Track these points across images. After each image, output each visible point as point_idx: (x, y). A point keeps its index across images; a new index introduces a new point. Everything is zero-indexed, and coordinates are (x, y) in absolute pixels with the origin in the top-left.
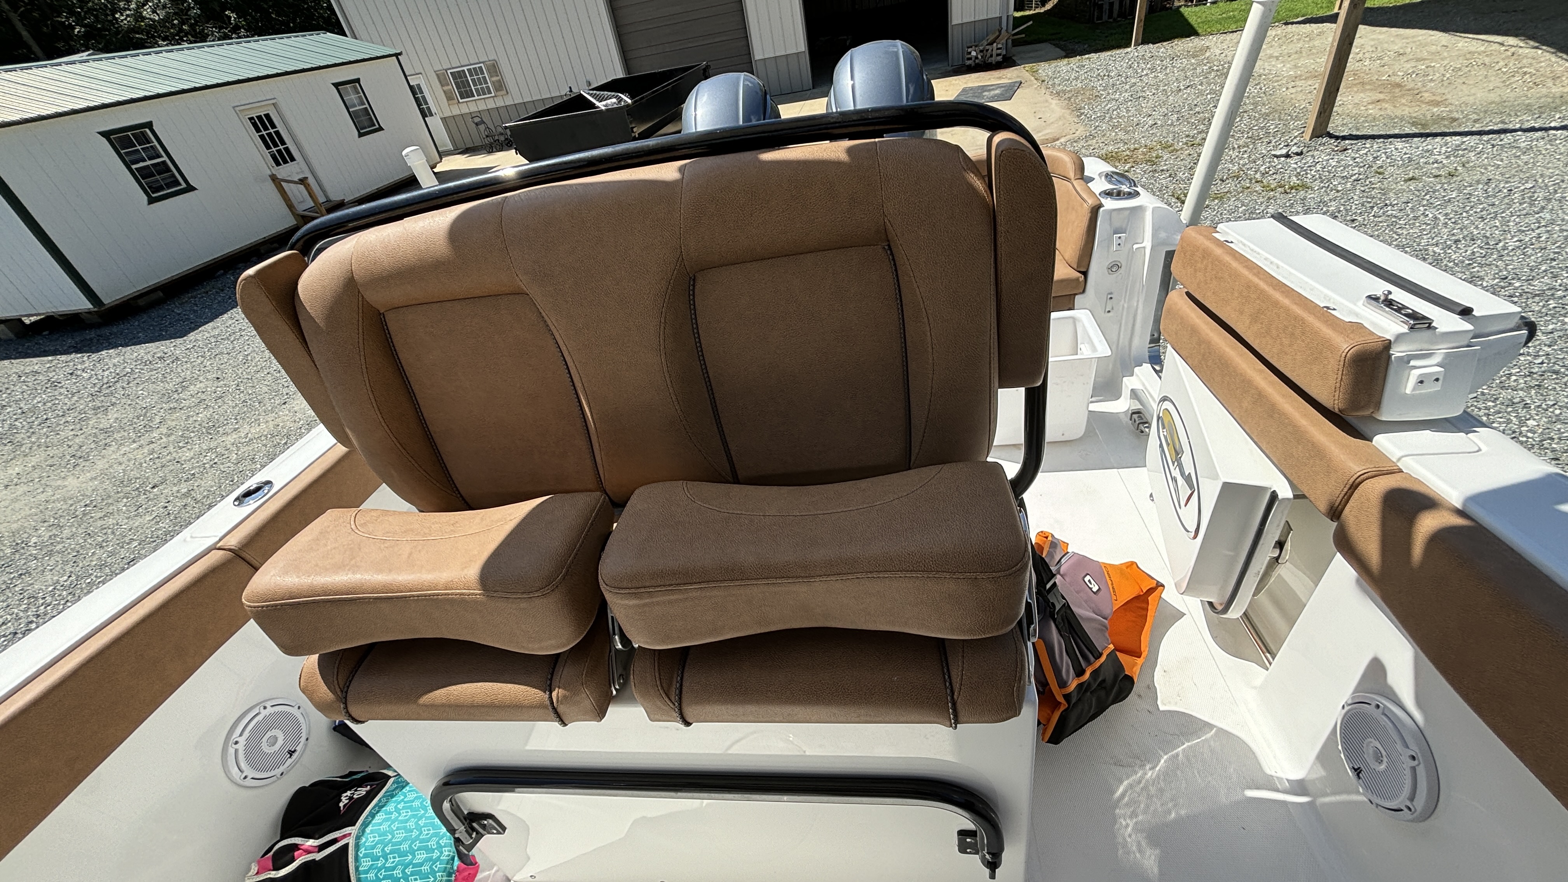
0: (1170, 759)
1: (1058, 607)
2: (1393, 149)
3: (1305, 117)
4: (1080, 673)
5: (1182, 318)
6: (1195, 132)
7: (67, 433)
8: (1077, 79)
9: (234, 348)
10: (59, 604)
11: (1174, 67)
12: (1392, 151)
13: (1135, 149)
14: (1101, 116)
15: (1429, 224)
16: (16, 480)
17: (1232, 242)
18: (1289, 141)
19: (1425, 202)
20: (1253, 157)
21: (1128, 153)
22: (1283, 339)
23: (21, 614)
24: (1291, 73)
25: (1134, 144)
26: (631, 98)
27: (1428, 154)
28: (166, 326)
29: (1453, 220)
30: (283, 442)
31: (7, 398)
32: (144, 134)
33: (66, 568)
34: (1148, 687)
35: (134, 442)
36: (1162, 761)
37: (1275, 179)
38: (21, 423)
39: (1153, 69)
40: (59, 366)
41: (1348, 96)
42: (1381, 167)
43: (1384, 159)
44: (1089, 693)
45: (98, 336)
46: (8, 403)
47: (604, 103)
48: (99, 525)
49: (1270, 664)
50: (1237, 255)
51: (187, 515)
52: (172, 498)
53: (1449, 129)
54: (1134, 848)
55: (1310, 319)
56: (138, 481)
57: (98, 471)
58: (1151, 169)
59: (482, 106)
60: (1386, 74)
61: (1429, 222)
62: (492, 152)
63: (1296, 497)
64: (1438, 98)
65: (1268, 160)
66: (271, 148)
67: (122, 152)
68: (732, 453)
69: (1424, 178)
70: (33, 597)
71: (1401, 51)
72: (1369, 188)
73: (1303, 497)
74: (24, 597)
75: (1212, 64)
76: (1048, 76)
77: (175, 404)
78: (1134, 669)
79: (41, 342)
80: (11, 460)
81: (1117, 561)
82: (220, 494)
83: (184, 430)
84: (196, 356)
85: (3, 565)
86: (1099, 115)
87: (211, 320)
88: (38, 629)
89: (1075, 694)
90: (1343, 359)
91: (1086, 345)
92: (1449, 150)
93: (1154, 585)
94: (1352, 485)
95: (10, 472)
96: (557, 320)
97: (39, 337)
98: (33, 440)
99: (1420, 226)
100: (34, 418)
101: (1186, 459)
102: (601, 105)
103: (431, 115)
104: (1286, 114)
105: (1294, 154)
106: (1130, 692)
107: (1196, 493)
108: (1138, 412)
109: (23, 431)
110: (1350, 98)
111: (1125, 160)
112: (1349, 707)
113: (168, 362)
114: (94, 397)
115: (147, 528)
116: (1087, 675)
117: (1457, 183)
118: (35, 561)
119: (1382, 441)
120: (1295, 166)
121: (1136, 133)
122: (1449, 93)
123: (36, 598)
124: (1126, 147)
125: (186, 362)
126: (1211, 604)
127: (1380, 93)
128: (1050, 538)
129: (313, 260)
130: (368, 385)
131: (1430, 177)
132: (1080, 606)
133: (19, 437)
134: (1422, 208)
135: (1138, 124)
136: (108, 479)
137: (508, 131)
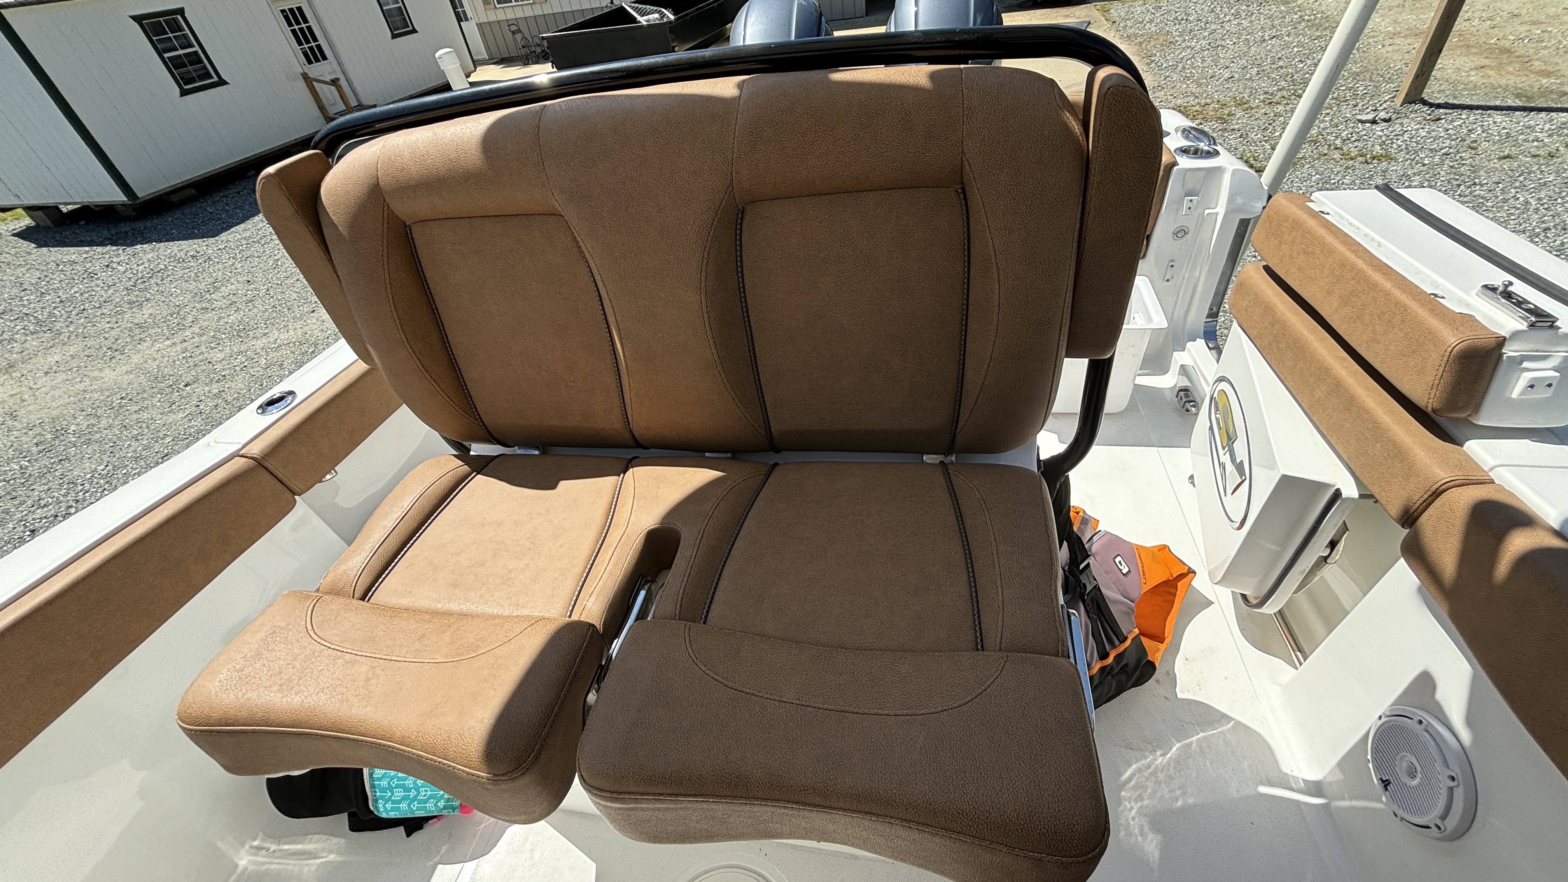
0: (1184, 746)
1: (1089, 588)
2: (1491, 122)
3: (1399, 80)
4: (1104, 656)
5: (1256, 294)
6: (1275, 88)
7: (104, 325)
8: (1151, 21)
9: (264, 252)
10: (96, 492)
11: (1260, 14)
12: (1489, 124)
13: (1206, 104)
14: (1172, 66)
15: (1519, 209)
16: (55, 368)
17: (1328, 214)
18: (1378, 105)
19: (1517, 184)
20: (1336, 121)
21: (1197, 108)
22: (1377, 326)
23: (61, 498)
24: (1389, 29)
25: (1206, 98)
26: (674, 14)
27: (1528, 131)
28: (198, 225)
29: (1546, 206)
30: (310, 351)
31: (45, 285)
32: (176, 21)
33: (104, 457)
34: (1168, 673)
35: (168, 339)
36: (1174, 749)
37: (1356, 147)
38: (60, 311)
39: (1236, 15)
40: (95, 257)
41: (1450, 59)
42: (1475, 141)
43: (1480, 132)
44: (1110, 677)
45: (133, 230)
46: (46, 290)
47: (646, 18)
48: (135, 418)
49: (1301, 664)
50: (1333, 228)
51: (219, 415)
52: (203, 397)
53: (1557, 104)
54: (1137, 831)
55: (1414, 306)
56: (171, 378)
57: (133, 365)
58: (1221, 128)
59: (519, 14)
60: (1496, 36)
61: (1519, 206)
62: (528, 64)
63: (1362, 496)
64: (1550, 68)
65: (1352, 125)
66: (303, 45)
67: (154, 38)
68: (767, 404)
69: (1520, 156)
70: (73, 483)
71: (1516, 12)
72: (1458, 164)
73: (1371, 496)
74: (64, 482)
75: (1303, 13)
76: (1120, 16)
77: (207, 304)
78: (1157, 655)
79: (77, 231)
80: (51, 347)
81: (1149, 544)
82: (249, 398)
83: (216, 331)
84: (227, 257)
85: (44, 449)
86: (1171, 64)
87: (243, 221)
88: (77, 514)
89: (1098, 676)
90: (1447, 354)
91: (1141, 314)
92: (1553, 127)
93: (1185, 571)
94: (1434, 492)
95: (49, 359)
96: (593, 247)
97: (76, 226)
98: (71, 329)
99: (1508, 210)
100: (71, 308)
101: (1240, 447)
102: (643, 20)
103: (467, 20)
104: (1378, 74)
105: (1381, 120)
106: (1149, 679)
107: (1247, 482)
108: (1185, 390)
109: (61, 320)
110: (1451, 61)
111: (1194, 116)
112: (1386, 719)
113: (200, 261)
114: (129, 291)
115: (180, 425)
116: (1110, 659)
117: (1557, 165)
118: (74, 449)
119: (1475, 447)
120: (1380, 133)
121: (1210, 87)
122: (1563, 62)
123: (76, 484)
124: (1196, 101)
125: (218, 263)
126: (1244, 596)
127: (1486, 58)
128: (1081, 514)
129: (336, 163)
130: (391, 300)
131: (1528, 157)
132: (1108, 589)
133: (58, 325)
134: (1513, 190)
135: (1212, 77)
136: (142, 374)
137: (545, 42)
